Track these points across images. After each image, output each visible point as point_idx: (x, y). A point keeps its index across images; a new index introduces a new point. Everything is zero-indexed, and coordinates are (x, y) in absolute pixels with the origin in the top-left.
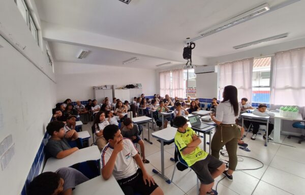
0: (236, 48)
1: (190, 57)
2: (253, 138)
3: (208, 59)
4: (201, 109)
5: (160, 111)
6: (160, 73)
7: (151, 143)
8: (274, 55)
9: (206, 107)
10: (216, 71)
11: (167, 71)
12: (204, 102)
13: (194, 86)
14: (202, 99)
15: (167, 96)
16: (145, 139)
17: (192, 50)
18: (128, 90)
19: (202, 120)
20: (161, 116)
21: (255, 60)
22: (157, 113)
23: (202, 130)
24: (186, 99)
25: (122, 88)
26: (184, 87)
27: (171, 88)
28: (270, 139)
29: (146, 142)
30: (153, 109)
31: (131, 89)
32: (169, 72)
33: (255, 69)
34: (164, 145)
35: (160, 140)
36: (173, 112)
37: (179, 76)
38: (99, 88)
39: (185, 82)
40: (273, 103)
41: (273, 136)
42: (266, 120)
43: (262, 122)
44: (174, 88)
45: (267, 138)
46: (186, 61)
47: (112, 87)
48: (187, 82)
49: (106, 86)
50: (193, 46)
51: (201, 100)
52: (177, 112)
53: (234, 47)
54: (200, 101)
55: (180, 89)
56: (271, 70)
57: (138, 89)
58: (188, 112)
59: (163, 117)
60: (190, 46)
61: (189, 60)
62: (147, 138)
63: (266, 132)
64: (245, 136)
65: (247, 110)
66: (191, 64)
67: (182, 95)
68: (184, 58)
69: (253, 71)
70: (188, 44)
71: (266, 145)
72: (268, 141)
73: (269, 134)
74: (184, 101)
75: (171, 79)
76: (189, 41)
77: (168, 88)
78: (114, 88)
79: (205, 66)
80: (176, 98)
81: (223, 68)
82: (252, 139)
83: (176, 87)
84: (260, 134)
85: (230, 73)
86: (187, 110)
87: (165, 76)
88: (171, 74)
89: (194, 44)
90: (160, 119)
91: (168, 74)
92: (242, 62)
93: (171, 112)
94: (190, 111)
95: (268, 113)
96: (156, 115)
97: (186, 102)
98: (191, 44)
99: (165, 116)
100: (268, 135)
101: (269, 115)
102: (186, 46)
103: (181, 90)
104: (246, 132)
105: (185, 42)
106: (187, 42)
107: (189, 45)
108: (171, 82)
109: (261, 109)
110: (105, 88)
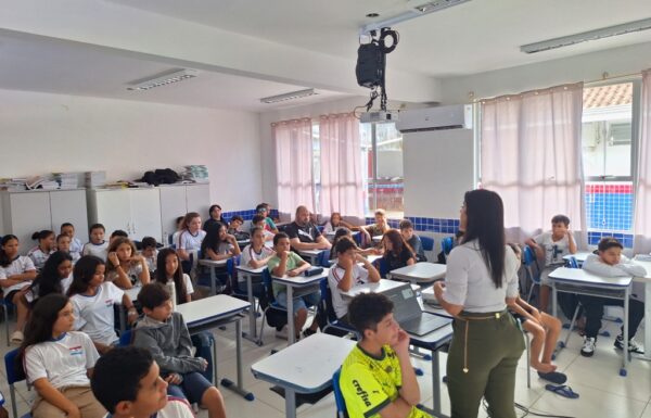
0: (530, 49)
1: (381, 81)
2: (588, 350)
3: (443, 81)
4: (423, 259)
5: (278, 271)
6: (274, 126)
7: (249, 397)
8: (641, 77)
9: (438, 248)
10: (468, 125)
11: (299, 120)
12: (430, 228)
13: (397, 173)
14: (424, 220)
15: (301, 211)
16: (226, 384)
17: (389, 57)
18: (154, 192)
19: (425, 302)
20: (284, 289)
21: (586, 91)
22: (269, 281)
23: (426, 339)
24: (368, 221)
25: (129, 186)
26: (364, 177)
27: (317, 181)
28: (635, 351)
29: (228, 392)
30: (253, 264)
31: (164, 188)
32: (309, 121)
33: (589, 116)
34: (298, 404)
35: (280, 388)
36: (326, 272)
37: (343, 136)
38: (28, 186)
39: (364, 159)
40: (640, 233)
41: (643, 341)
42: (620, 291)
43: (611, 296)
44: (326, 182)
45: (626, 348)
46: (366, 92)
47: (86, 181)
48: (373, 155)
49: (57, 178)
50: (388, 41)
51: (422, 223)
52: (341, 274)
53: (523, 47)
54: (418, 228)
55: (348, 184)
56: (633, 119)
57: (191, 188)
58: (377, 273)
59: (290, 292)
60: (381, 42)
61: (379, 89)
62: (233, 379)
63: (622, 329)
64: (562, 346)
65: (568, 257)
66: (383, 106)
67: (357, 207)
68: (361, 82)
69: (585, 119)
70: (373, 33)
71: (623, 373)
72: (630, 359)
73: (631, 335)
74: (364, 228)
75: (317, 147)
76: (376, 25)
77: (304, 178)
78: (94, 183)
79: (433, 104)
80: (333, 215)
81: (489, 110)
82: (584, 354)
83: (335, 179)
84: (606, 334)
85: (514, 126)
86: (375, 263)
87: (294, 137)
88: (316, 128)
89: (393, 34)
90: (280, 299)
91: (304, 131)
92: (548, 96)
93: (320, 271)
94: (385, 268)
95: (627, 266)
96: (264, 288)
97: (372, 231)
98: (384, 33)
99: (298, 289)
100: (630, 339)
101: (630, 274)
102: (367, 40)
103: (351, 189)
104: (566, 332)
105: (364, 27)
106: (370, 28)
107: (377, 37)
108: (317, 153)
109: (607, 255)
110: (55, 185)
